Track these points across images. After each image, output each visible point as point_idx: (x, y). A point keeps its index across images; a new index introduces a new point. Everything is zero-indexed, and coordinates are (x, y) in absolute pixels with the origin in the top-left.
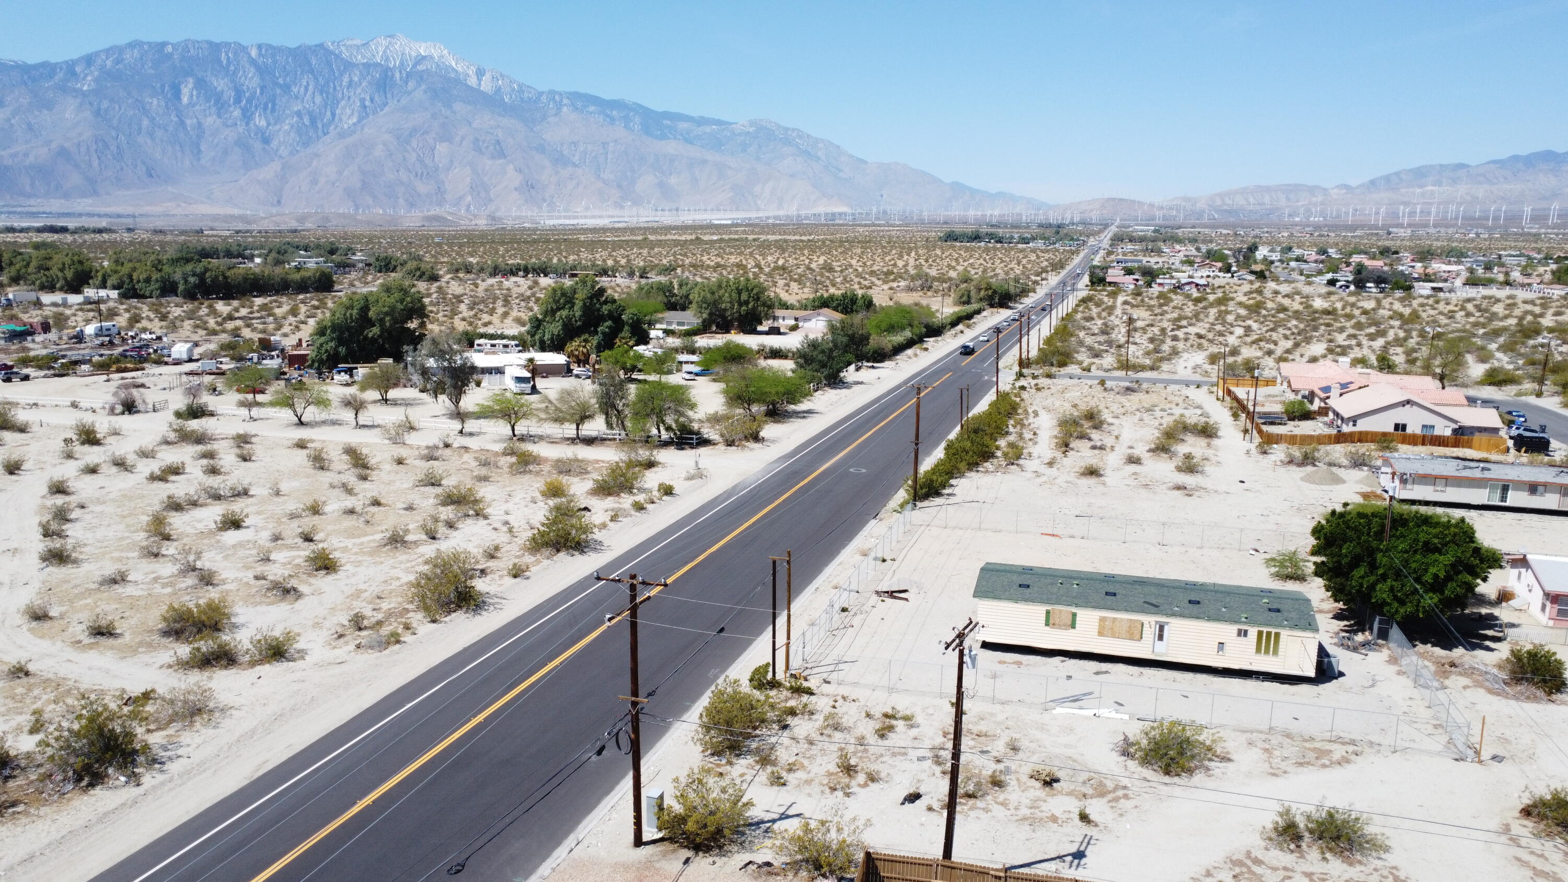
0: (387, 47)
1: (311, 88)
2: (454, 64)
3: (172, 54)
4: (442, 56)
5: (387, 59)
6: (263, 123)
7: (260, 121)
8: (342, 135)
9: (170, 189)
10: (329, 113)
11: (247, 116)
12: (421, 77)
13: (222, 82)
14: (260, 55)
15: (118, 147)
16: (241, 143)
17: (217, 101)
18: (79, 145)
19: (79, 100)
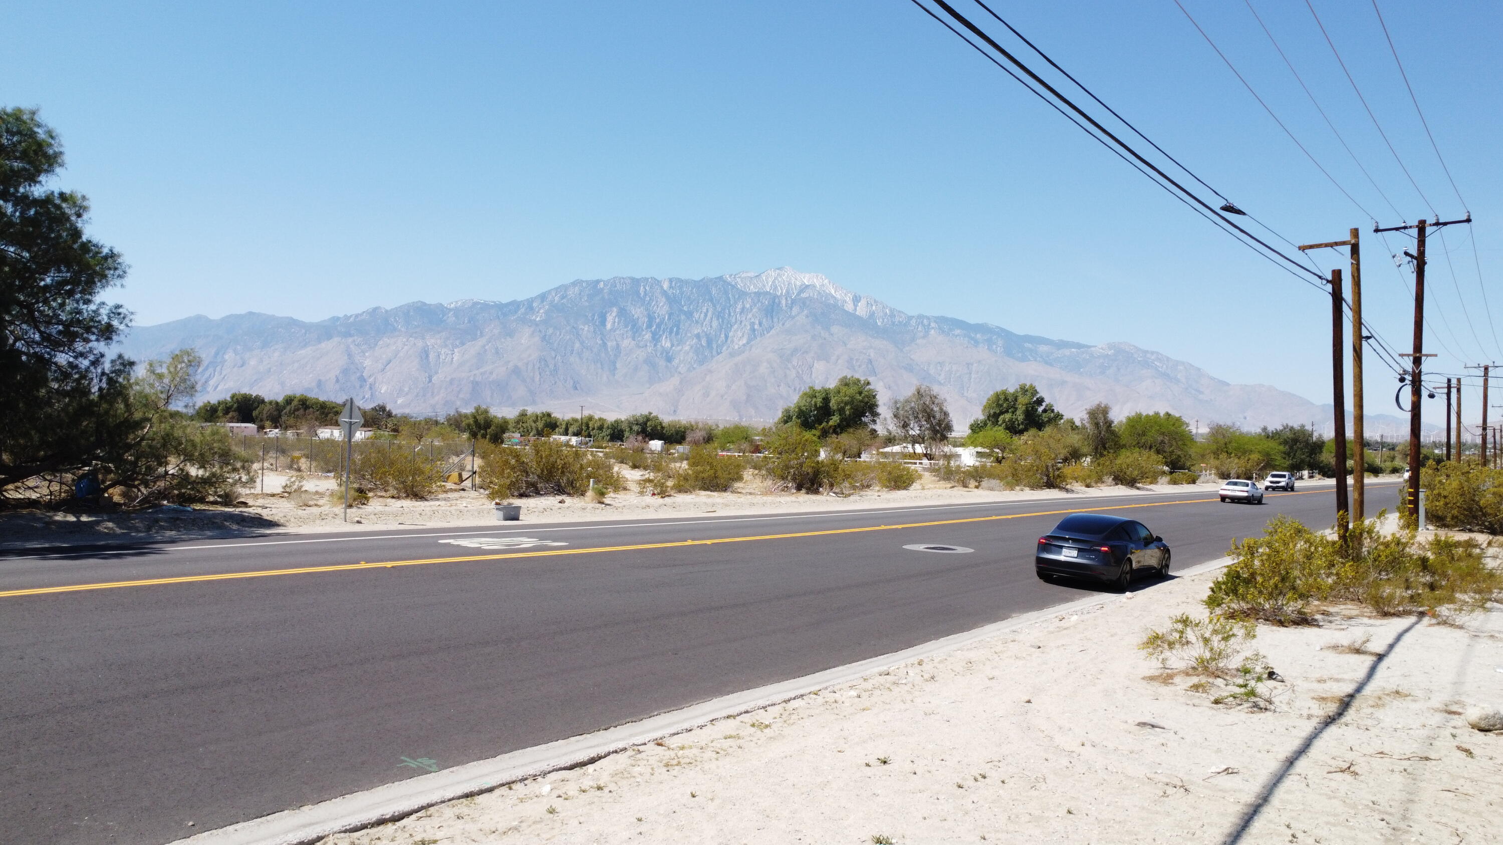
0: (776, 279)
1: (710, 314)
2: (833, 292)
3: (602, 289)
4: (823, 285)
5: (776, 288)
6: (668, 345)
7: (666, 343)
8: (732, 355)
9: (589, 399)
10: (723, 335)
11: (656, 338)
12: (804, 303)
13: (639, 310)
14: (671, 287)
15: (555, 366)
16: (649, 362)
17: (634, 326)
18: (527, 364)
19: (532, 329)
